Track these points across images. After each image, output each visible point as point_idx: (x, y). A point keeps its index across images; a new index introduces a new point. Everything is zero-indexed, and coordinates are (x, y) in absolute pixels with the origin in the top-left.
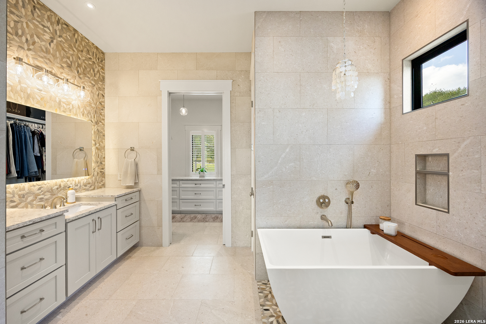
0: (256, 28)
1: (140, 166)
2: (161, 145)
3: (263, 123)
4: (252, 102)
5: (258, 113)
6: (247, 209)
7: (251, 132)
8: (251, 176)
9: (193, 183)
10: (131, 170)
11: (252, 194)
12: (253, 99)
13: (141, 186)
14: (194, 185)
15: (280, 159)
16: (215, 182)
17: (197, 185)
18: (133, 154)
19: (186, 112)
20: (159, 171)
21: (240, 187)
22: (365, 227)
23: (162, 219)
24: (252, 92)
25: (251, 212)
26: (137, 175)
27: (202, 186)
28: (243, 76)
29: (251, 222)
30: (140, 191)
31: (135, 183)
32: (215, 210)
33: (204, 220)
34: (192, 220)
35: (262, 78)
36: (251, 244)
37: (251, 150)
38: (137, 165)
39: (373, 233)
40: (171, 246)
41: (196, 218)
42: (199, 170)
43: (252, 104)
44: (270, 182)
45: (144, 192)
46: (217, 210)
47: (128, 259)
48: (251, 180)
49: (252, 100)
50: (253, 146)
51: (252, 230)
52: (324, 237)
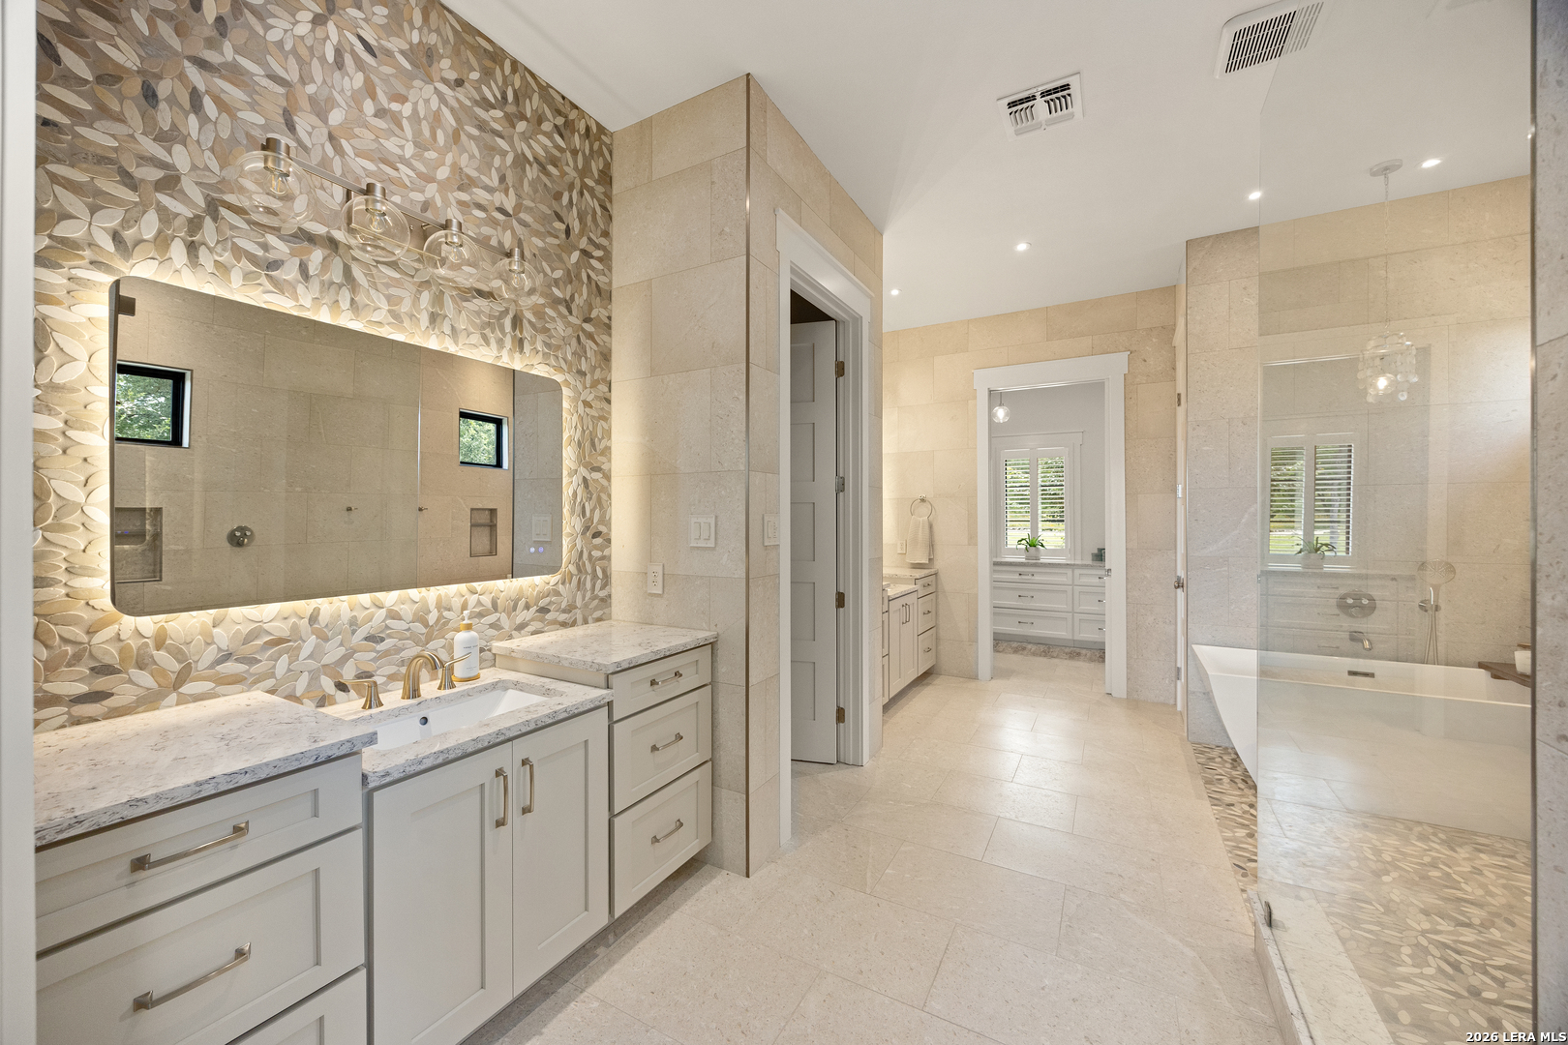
0: (1190, 270)
1: (936, 528)
2: (976, 490)
3: (1205, 448)
4: (1179, 395)
5: (1194, 429)
6: (1165, 622)
7: (1176, 458)
8: (1176, 553)
9: (1015, 572)
10: (922, 535)
11: (1179, 585)
12: (1181, 389)
13: (939, 564)
14: (1017, 577)
15: (1246, 516)
16: (1069, 572)
17: (1023, 577)
18: (924, 509)
19: (1006, 415)
20: (972, 539)
21: (1148, 575)
22: (1481, 665)
23: (976, 628)
24: (1177, 370)
25: (1176, 630)
26: (931, 546)
27: (1037, 578)
28: (1154, 340)
29: (1176, 652)
30: (936, 574)
31: (930, 559)
32: (1071, 638)
33: (1046, 654)
34: (1016, 651)
35: (1202, 363)
36: (1176, 698)
37: (1176, 498)
38: (931, 527)
39: (1495, 677)
40: (993, 681)
41: (1024, 649)
42: (1024, 542)
43: (1179, 400)
44: (1221, 560)
45: (942, 575)
46: (1077, 637)
47: (928, 684)
48: (1176, 560)
49: (1178, 392)
50: (1180, 487)
51: (1179, 666)
52: (1352, 673)
